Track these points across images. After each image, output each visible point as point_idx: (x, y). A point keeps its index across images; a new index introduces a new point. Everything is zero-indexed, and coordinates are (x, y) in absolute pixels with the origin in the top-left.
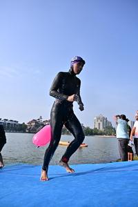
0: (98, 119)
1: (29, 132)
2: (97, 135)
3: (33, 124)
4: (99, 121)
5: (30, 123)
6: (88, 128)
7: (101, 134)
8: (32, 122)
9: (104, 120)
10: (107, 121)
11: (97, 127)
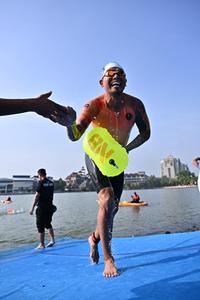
0: (167, 162)
1: (70, 191)
2: (170, 185)
3: (74, 179)
4: (169, 165)
5: (69, 178)
6: (153, 177)
7: (174, 184)
8: (71, 176)
9: (176, 163)
10: (180, 163)
11: (166, 174)
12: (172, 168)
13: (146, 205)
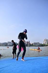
0: (45, 40)
2: (45, 46)
4: (45, 41)
6: (41, 44)
7: (46, 46)
11: (45, 43)
12: (46, 42)
13: (41, 50)
